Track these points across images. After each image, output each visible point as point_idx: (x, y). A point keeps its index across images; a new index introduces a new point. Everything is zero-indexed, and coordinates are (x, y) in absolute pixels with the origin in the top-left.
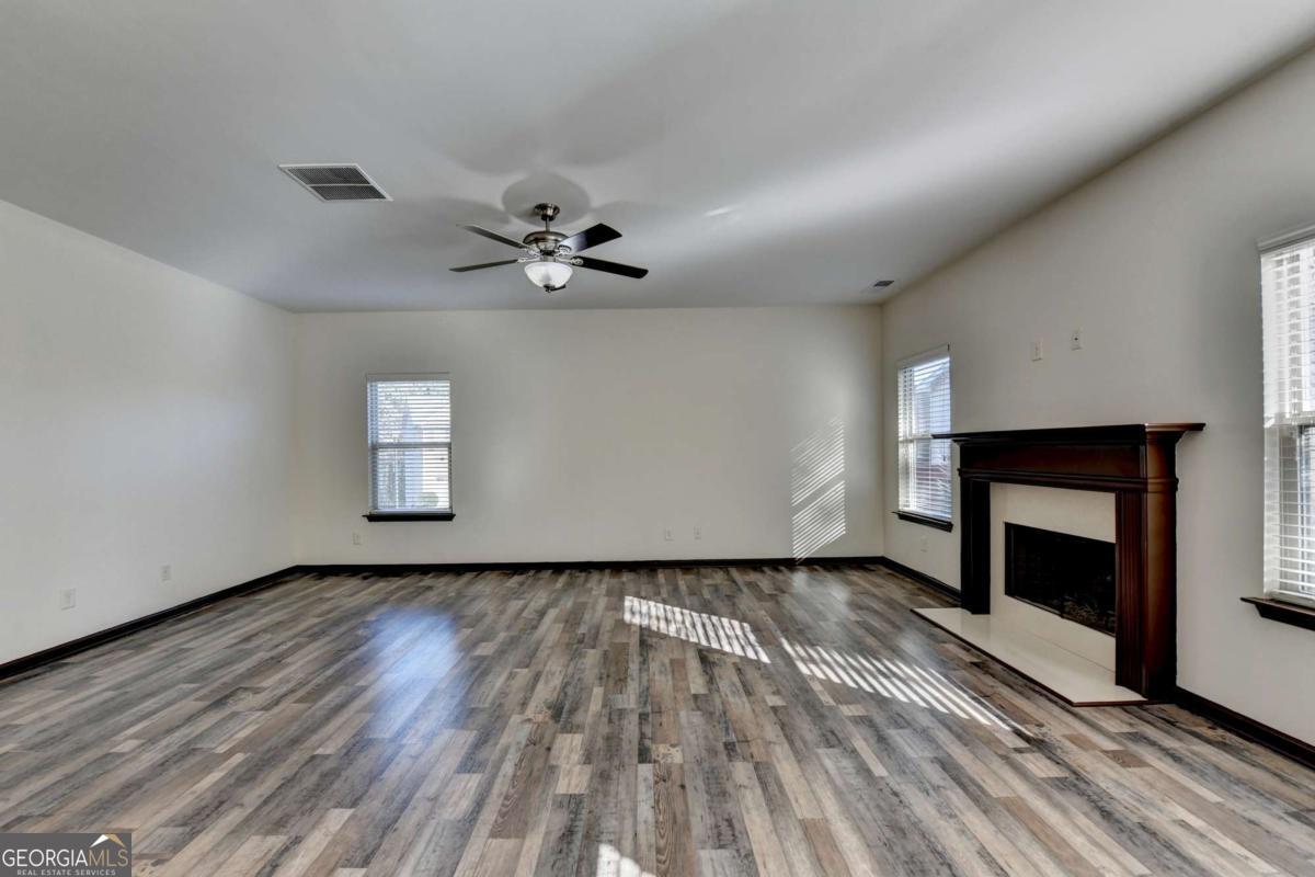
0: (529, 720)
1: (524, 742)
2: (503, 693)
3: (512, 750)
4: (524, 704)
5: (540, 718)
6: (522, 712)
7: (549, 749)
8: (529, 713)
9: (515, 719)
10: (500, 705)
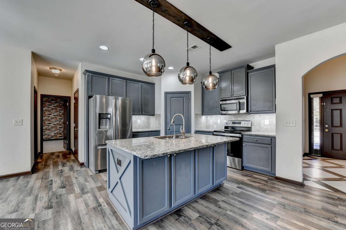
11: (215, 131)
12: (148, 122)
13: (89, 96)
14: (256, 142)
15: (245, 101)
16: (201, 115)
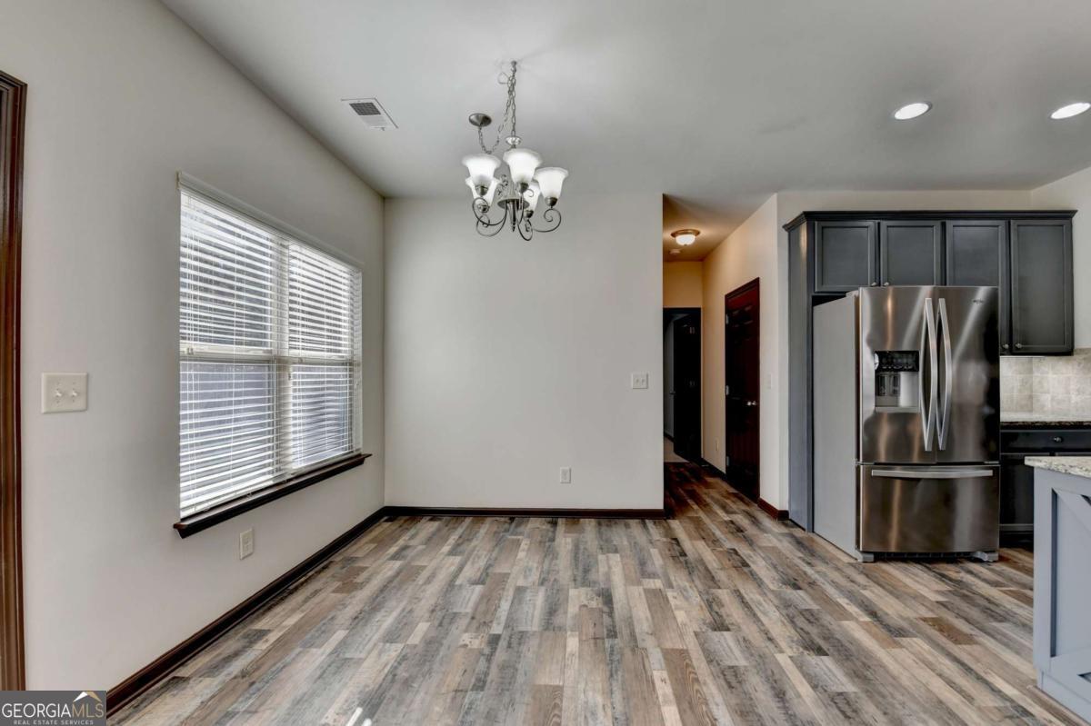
13: (814, 298)
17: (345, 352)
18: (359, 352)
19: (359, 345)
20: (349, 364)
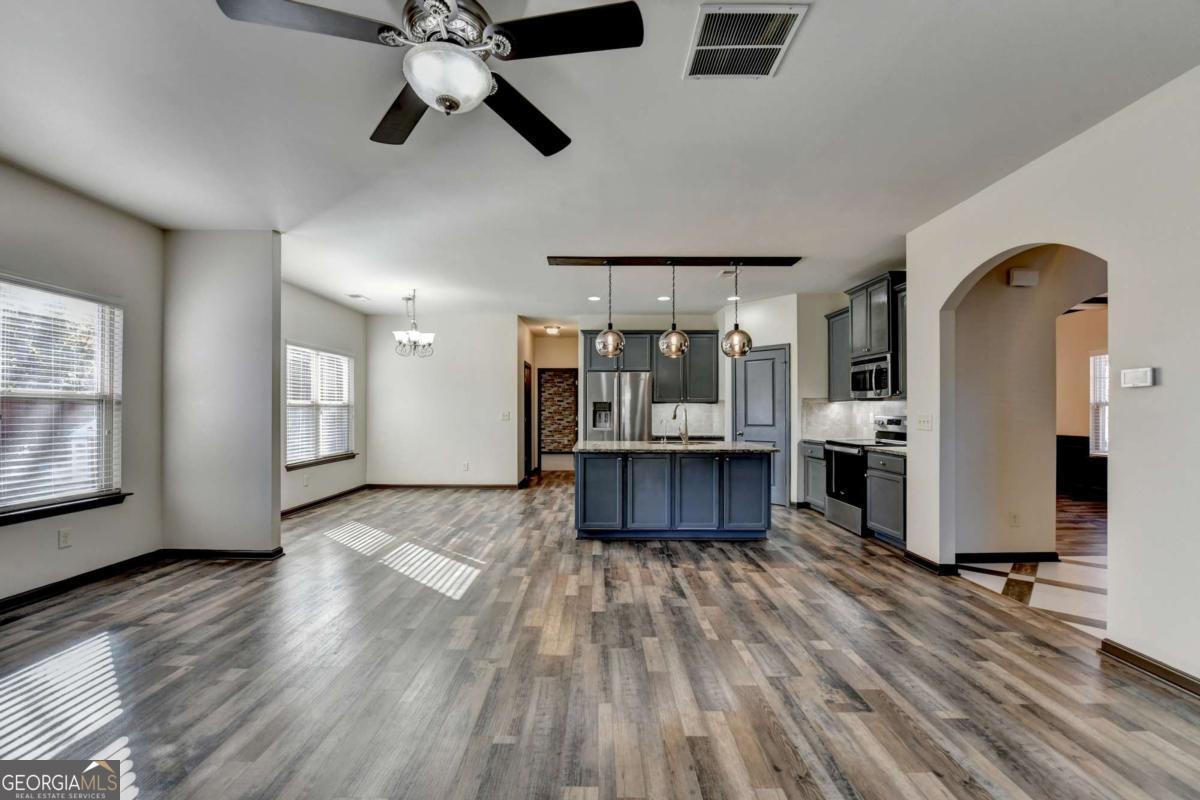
0: (491, 662)
1: (497, 644)
2: (523, 695)
3: (505, 638)
4: (497, 679)
5: (482, 664)
6: (499, 670)
7: (477, 639)
8: (492, 669)
9: (505, 664)
10: (522, 679)
11: (829, 442)
12: (710, 418)
14: (882, 467)
15: (888, 365)
16: (826, 401)
17: (345, 399)
18: (352, 400)
19: (352, 397)
20: (347, 406)
